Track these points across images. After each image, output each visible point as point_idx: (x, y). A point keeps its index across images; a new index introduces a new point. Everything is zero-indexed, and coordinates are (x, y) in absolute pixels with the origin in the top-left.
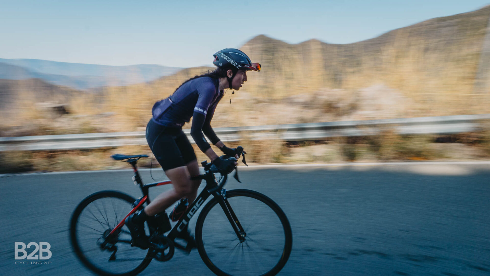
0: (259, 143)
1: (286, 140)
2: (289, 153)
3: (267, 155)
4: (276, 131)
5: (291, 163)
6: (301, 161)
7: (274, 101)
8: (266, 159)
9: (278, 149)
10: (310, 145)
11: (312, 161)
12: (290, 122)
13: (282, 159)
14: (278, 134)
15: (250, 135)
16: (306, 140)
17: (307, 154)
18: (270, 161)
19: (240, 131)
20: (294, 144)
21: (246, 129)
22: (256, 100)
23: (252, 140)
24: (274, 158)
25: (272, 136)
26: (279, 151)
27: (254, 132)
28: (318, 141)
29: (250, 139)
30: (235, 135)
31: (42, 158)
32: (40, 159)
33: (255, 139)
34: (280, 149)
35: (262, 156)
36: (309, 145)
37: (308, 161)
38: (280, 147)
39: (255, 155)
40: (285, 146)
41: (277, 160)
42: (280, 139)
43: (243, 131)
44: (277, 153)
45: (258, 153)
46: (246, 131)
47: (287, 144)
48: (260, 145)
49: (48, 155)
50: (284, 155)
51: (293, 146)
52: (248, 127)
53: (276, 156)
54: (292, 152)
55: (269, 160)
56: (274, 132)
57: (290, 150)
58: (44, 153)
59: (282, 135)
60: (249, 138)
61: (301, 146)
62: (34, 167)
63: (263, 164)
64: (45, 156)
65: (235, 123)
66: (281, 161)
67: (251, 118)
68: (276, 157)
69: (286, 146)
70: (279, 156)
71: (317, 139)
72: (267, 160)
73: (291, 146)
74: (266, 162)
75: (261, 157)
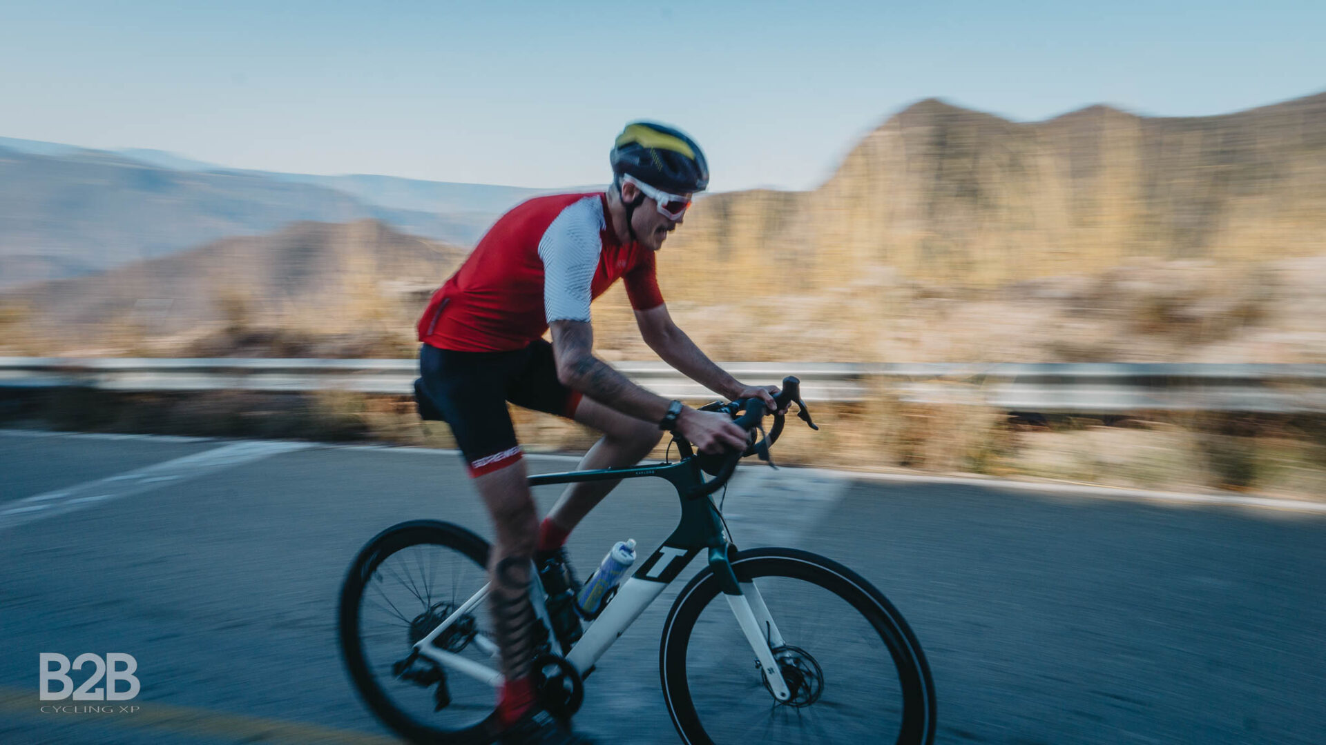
0: (924, 413)
1: (1008, 408)
2: (1016, 448)
3: (948, 450)
4: (979, 380)
5: (1022, 479)
6: (1054, 473)
7: (972, 294)
8: (944, 458)
9: (981, 433)
10: (1086, 429)
11: (1093, 478)
12: (1019, 356)
13: (992, 464)
14: (983, 388)
15: (900, 389)
16: (1072, 412)
17: (1074, 453)
18: (953, 466)
19: (869, 377)
20: (1032, 422)
21: (885, 369)
22: (913, 287)
23: (903, 402)
24: (969, 458)
25: (965, 396)
26: (983, 439)
27: (908, 379)
28: (1112, 420)
29: (896, 400)
30: (853, 384)
31: (386, 411)
32: (382, 414)
33: (912, 400)
34: (990, 433)
35: (932, 450)
36: (1082, 428)
37: (1076, 476)
38: (988, 428)
39: (910, 447)
40: (1004, 427)
41: (978, 465)
42: (991, 406)
43: (876, 375)
44: (977, 445)
45: (918, 441)
46: (887, 376)
47: (1011, 421)
48: (926, 418)
49: (398, 406)
50: (999, 452)
51: (1028, 426)
52: (891, 366)
53: (974, 452)
54: (1025, 444)
55: (951, 463)
56: (972, 382)
57: (1018, 438)
58: (390, 399)
59: (996, 394)
60: (896, 397)
61: (1053, 429)
62: (368, 431)
63: (934, 472)
64: (391, 408)
65: (851, 350)
66: (989, 468)
67: (899, 339)
68: (973, 456)
69: (1007, 427)
70: (983, 455)
71: (1115, 414)
72: (946, 462)
73: (1022, 426)
74: (944, 467)
75: (927, 454)
